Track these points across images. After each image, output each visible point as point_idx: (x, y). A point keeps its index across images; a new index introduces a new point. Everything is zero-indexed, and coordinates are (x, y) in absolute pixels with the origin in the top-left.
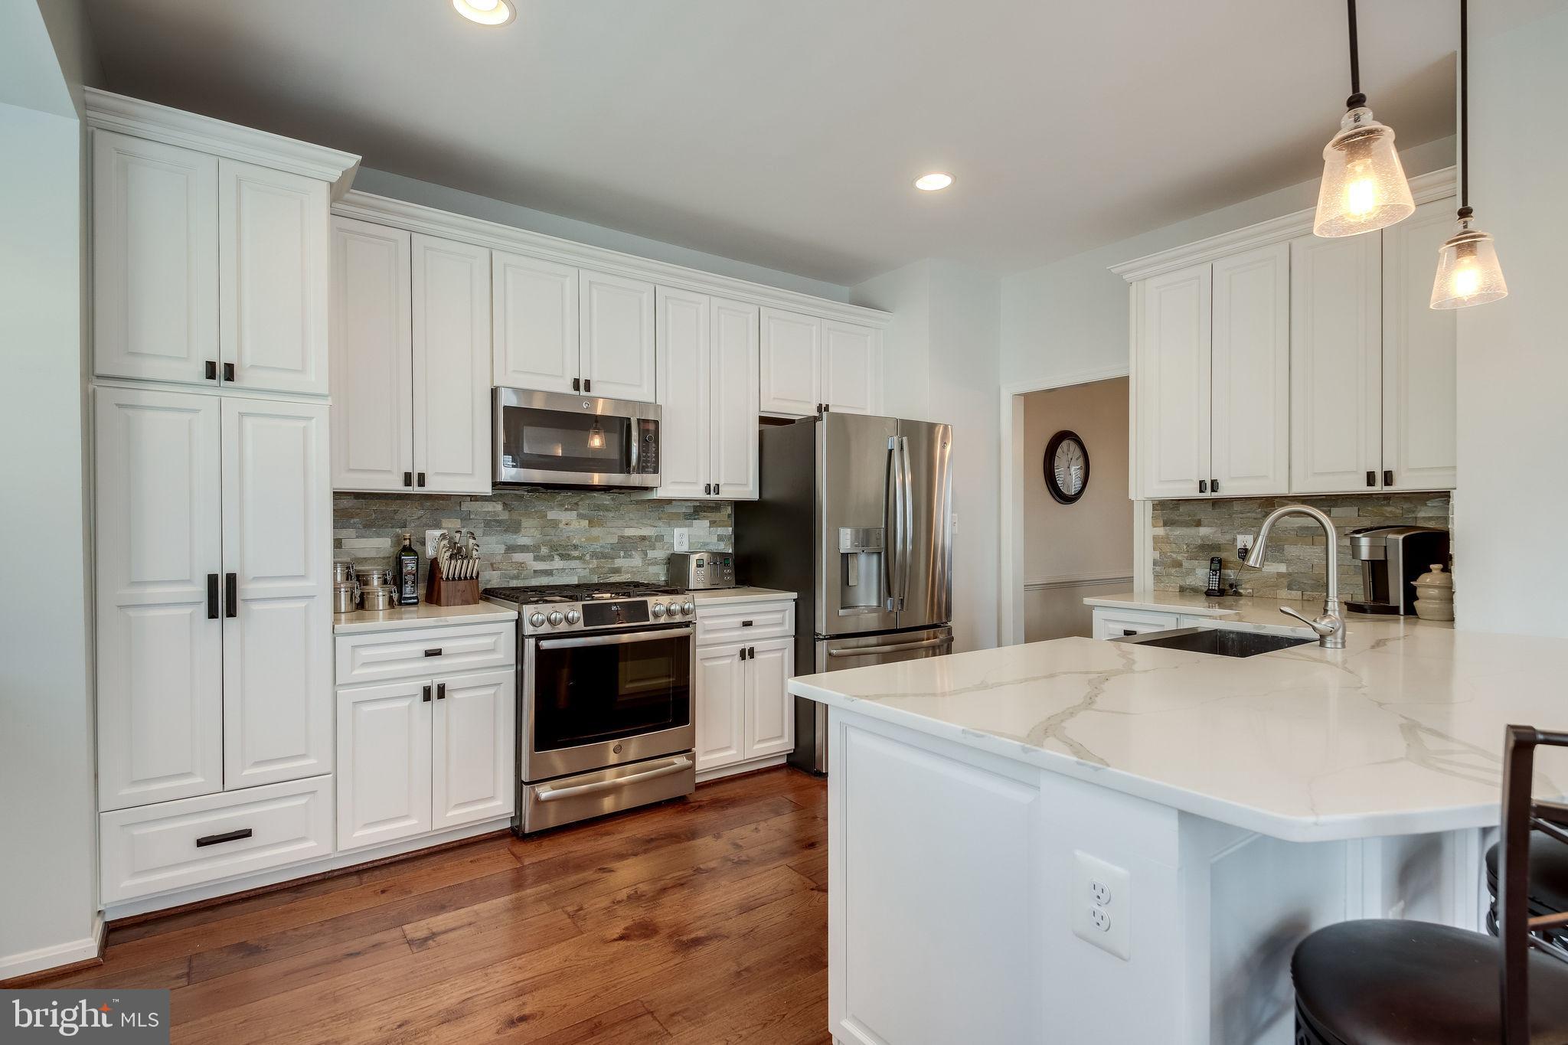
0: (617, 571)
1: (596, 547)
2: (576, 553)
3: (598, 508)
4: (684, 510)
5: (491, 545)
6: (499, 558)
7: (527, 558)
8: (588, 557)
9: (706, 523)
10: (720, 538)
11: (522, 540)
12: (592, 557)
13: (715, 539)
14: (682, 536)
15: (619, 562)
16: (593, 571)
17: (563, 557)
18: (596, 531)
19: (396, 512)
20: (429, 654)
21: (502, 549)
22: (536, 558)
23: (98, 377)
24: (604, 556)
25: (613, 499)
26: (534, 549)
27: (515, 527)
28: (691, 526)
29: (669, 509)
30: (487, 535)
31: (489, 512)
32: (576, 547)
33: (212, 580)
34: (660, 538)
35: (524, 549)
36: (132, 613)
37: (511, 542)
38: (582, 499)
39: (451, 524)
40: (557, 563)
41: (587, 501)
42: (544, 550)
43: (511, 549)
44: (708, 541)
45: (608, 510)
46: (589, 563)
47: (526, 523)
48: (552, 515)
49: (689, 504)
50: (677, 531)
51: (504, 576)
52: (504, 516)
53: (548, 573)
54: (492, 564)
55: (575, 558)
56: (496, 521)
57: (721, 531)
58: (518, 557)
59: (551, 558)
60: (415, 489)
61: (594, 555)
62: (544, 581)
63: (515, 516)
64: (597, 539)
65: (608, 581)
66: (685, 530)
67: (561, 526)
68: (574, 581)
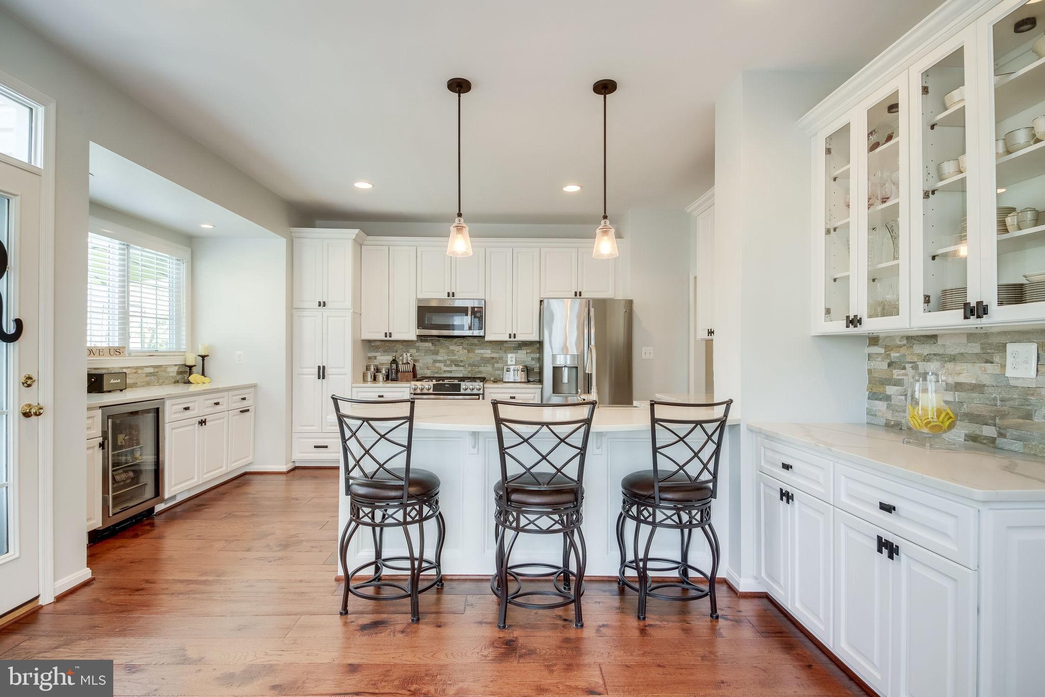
0: (480, 372)
1: (471, 361)
2: (462, 364)
3: (472, 344)
4: (513, 345)
5: (428, 360)
6: (430, 365)
7: (441, 365)
8: (467, 366)
9: (525, 352)
10: (532, 359)
11: (439, 358)
13: (530, 359)
14: (511, 357)
15: (481, 369)
16: (469, 372)
17: (456, 365)
18: (471, 355)
19: (394, 346)
20: (380, 396)
21: (431, 361)
22: (445, 366)
23: (295, 308)
24: (474, 365)
25: (479, 341)
26: (444, 362)
27: (436, 353)
28: (517, 353)
29: (505, 345)
30: (427, 355)
31: (427, 347)
32: (462, 361)
33: (319, 367)
34: (501, 358)
35: (440, 361)
36: (301, 376)
37: (435, 359)
38: (464, 341)
39: (413, 351)
40: (454, 368)
41: (466, 342)
42: (448, 362)
43: (435, 361)
44: (526, 360)
45: (476, 346)
46: (467, 368)
47: (441, 351)
48: (452, 348)
49: (516, 343)
50: (510, 355)
51: (432, 372)
52: (433, 348)
53: (450, 372)
54: (428, 367)
55: (461, 366)
56: (429, 350)
57: (533, 355)
58: (438, 365)
59: (451, 365)
60: (388, 338)
61: (470, 365)
62: (448, 375)
63: (437, 348)
64: (470, 358)
65: (474, 376)
66: (513, 355)
67: (455, 352)
68: (461, 375)
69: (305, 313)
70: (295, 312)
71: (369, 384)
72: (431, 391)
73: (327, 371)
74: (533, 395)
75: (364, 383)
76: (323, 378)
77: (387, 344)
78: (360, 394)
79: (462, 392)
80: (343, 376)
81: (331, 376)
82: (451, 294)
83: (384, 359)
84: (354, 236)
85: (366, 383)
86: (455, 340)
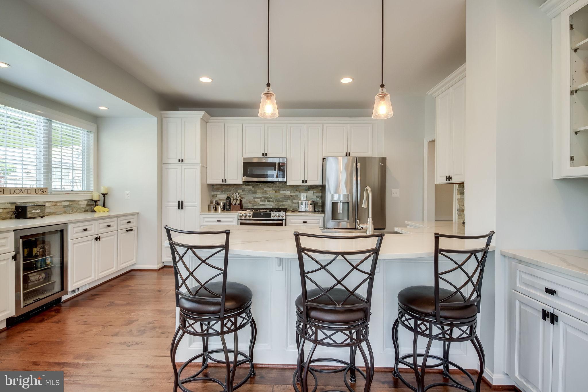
0: (283, 205)
1: (277, 198)
2: (272, 200)
3: (278, 187)
4: (305, 188)
5: (250, 197)
6: (251, 200)
7: (258, 200)
8: (275, 201)
9: (312, 192)
10: (317, 197)
11: (257, 196)
12: (276, 201)
13: (316, 197)
14: (304, 196)
15: (284, 203)
16: (276, 205)
17: (268, 201)
18: (277, 194)
19: (228, 188)
20: (218, 221)
21: (252, 198)
22: (261, 201)
24: (280, 201)
26: (260, 198)
27: (255, 193)
28: (307, 193)
29: (300, 188)
30: (249, 194)
31: (249, 188)
32: (271, 198)
33: (179, 202)
34: (297, 196)
35: (257, 198)
36: (168, 207)
37: (255, 196)
38: (273, 185)
39: (240, 191)
40: (267, 202)
41: (274, 185)
42: (263, 199)
43: (254, 198)
44: (313, 197)
46: (275, 203)
47: (258, 191)
48: (265, 189)
49: (307, 186)
50: (302, 194)
51: (253, 205)
52: (253, 189)
53: (264, 205)
54: (250, 202)
55: (271, 201)
56: (251, 191)
57: (317, 194)
58: (256, 200)
59: (264, 201)
60: (224, 183)
61: (277, 200)
62: (263, 207)
63: (256, 189)
64: (277, 196)
65: (280, 208)
66: (305, 194)
67: (267, 192)
68: (271, 207)
69: (170, 167)
70: (163, 166)
71: (212, 213)
72: (251, 218)
73: (184, 204)
74: (318, 221)
75: (209, 212)
76: (182, 209)
77: (224, 187)
78: (206, 219)
79: (272, 218)
80: (194, 208)
81: (187, 208)
82: (265, 154)
83: (222, 196)
84: (201, 116)
85: (210, 212)
86: (268, 184)
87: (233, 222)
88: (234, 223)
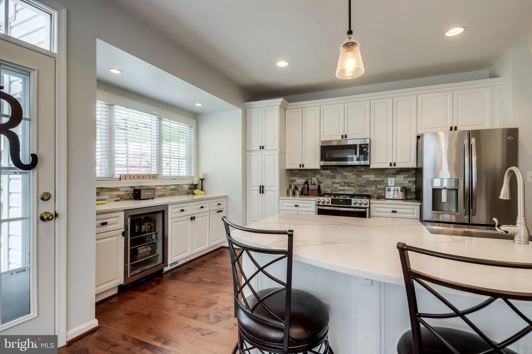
0: (367, 191)
1: (359, 183)
2: (352, 185)
3: (360, 171)
4: (393, 172)
5: (328, 182)
6: (330, 185)
7: (338, 186)
8: (356, 186)
9: (403, 176)
10: (409, 182)
11: (336, 181)
12: (357, 186)
13: (407, 182)
14: (391, 181)
15: (367, 188)
16: (358, 191)
17: (348, 186)
18: (359, 179)
19: (306, 173)
20: (295, 206)
21: (331, 183)
22: (340, 186)
23: (247, 151)
24: (361, 186)
25: (365, 169)
26: (340, 183)
27: (334, 177)
28: (396, 177)
29: (386, 172)
30: (327, 179)
31: (327, 173)
32: (352, 183)
33: (260, 186)
34: (383, 181)
35: (336, 183)
36: (251, 191)
37: (334, 181)
38: (354, 169)
39: (318, 176)
40: (346, 188)
42: (342, 184)
43: (333, 183)
44: (404, 182)
45: (363, 172)
46: (356, 188)
47: (337, 176)
48: (345, 174)
49: (395, 169)
50: (389, 179)
51: (331, 190)
52: (332, 174)
53: (344, 190)
54: (328, 187)
56: (329, 175)
57: (409, 179)
58: (335, 185)
59: (344, 186)
60: (302, 168)
61: (358, 186)
62: (343, 192)
63: (335, 174)
64: (359, 181)
65: (363, 194)
66: (393, 179)
67: (347, 177)
68: (352, 193)
69: (253, 154)
70: (248, 153)
71: (291, 197)
72: (330, 204)
73: (265, 189)
74: (412, 211)
75: (287, 197)
76: (263, 193)
77: (302, 172)
78: (284, 204)
79: (353, 205)
80: (274, 192)
81: (267, 192)
82: (344, 136)
83: (300, 181)
84: (280, 103)
85: (289, 197)
86: (347, 169)
87: (310, 207)
88: (312, 209)
